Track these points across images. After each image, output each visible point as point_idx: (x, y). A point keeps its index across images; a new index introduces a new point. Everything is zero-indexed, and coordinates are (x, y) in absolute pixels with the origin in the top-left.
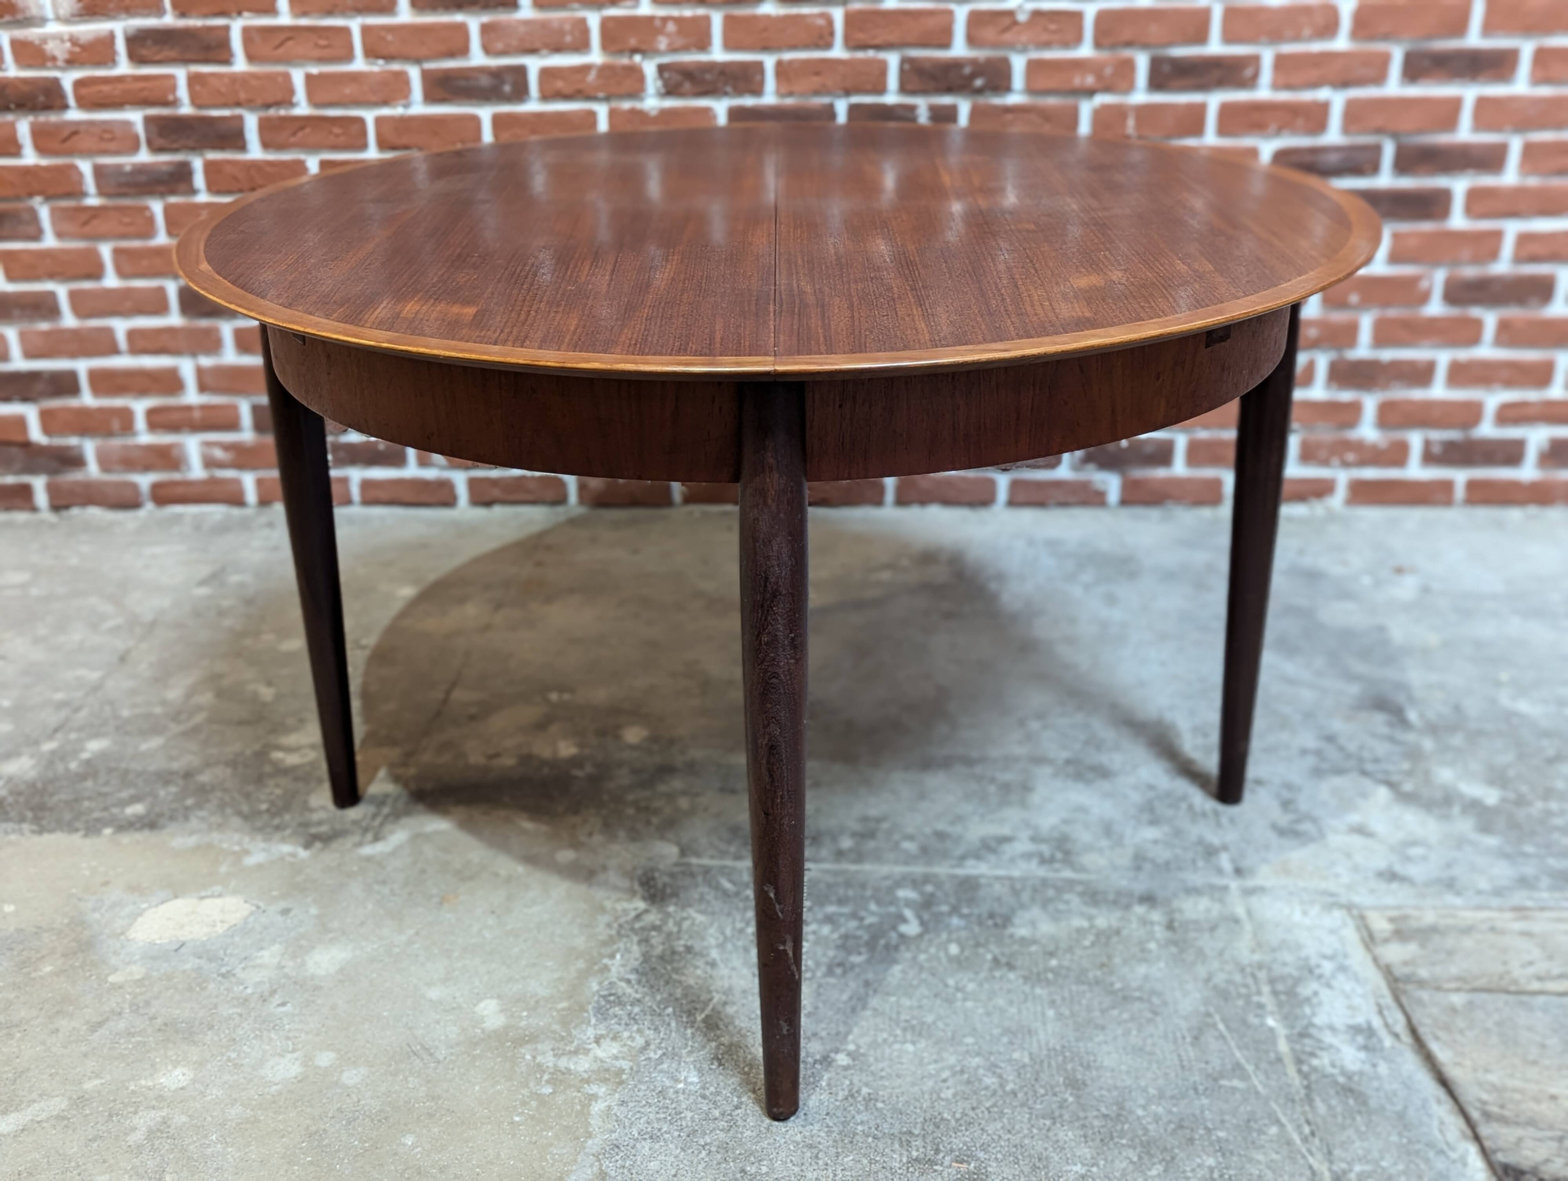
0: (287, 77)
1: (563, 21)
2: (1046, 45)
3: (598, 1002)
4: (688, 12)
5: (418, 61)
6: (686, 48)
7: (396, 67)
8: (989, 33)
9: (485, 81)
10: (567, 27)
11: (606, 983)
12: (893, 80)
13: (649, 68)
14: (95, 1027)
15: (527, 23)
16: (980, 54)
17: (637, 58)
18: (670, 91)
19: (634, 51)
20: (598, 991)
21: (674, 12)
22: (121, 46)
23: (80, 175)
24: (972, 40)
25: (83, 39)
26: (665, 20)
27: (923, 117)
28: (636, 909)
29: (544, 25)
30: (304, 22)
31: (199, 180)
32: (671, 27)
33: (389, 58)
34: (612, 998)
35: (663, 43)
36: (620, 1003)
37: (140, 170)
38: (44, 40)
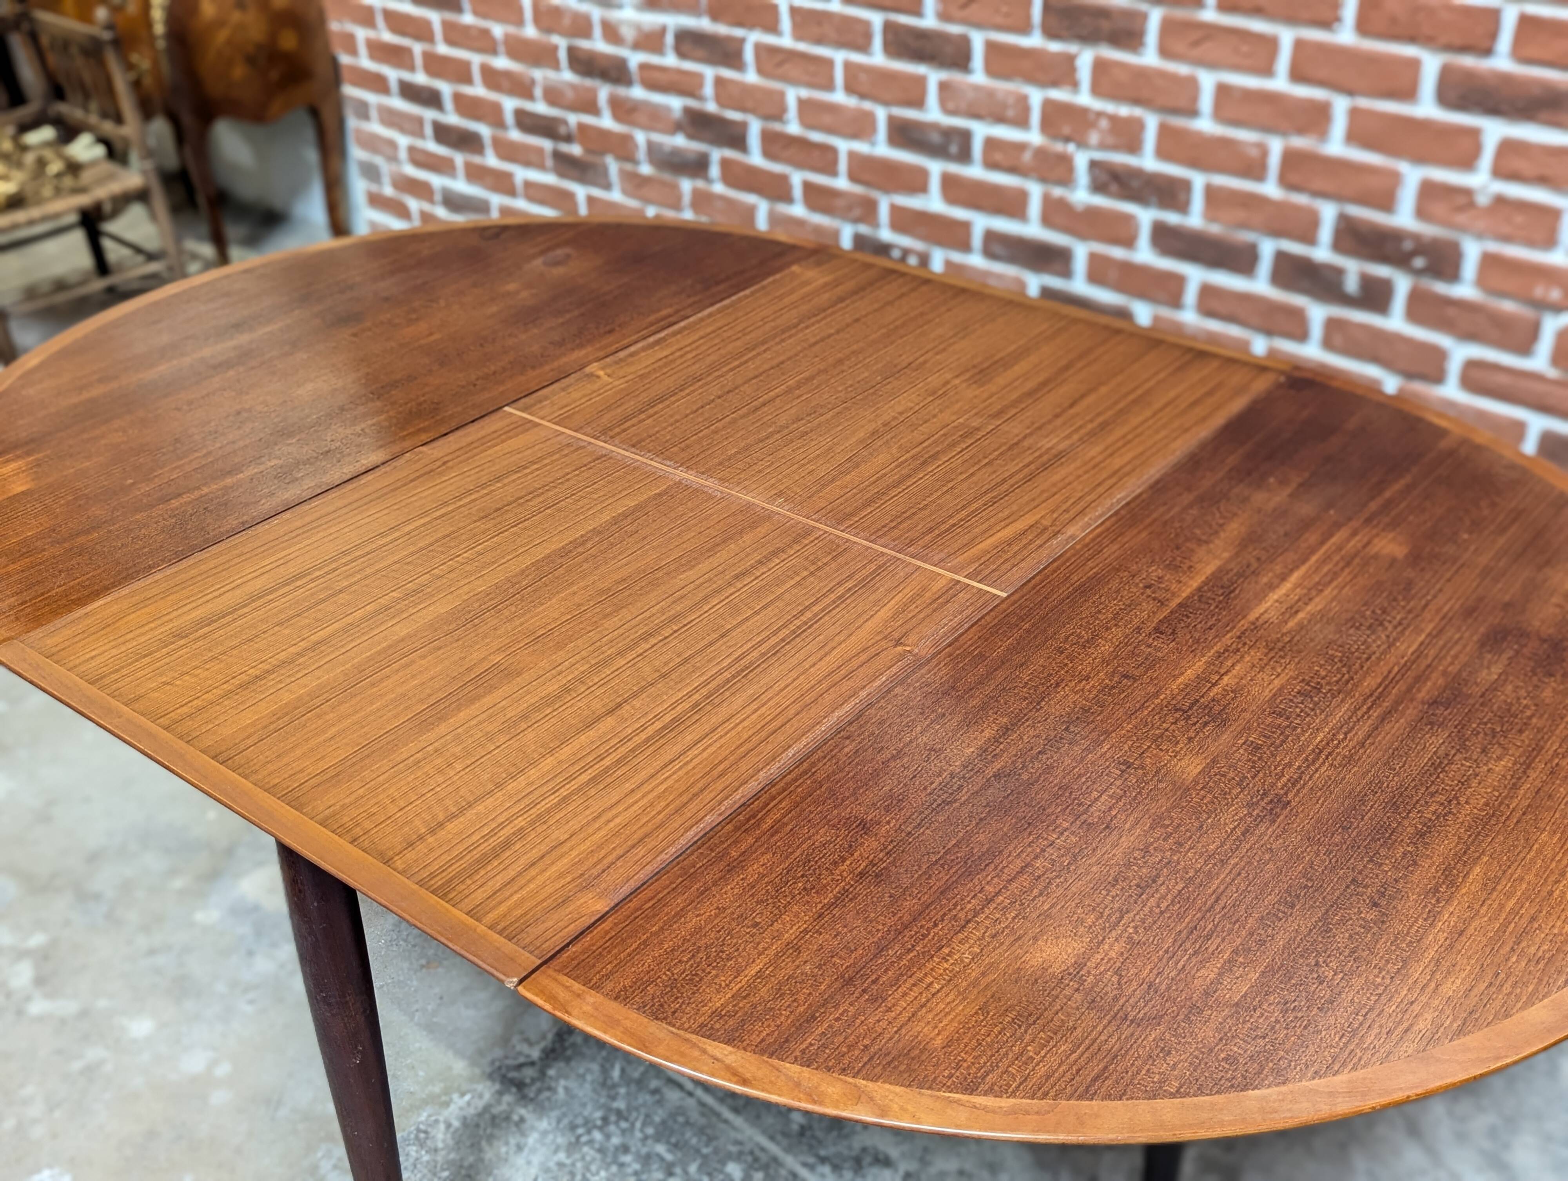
0: (782, 95)
1: (1009, 93)
2: (1507, 239)
3: (410, 1133)
4: (1124, 111)
5: (886, 103)
6: (1115, 148)
7: (867, 105)
8: (1439, 208)
9: (935, 138)
10: (1011, 101)
11: (433, 1118)
12: (1326, 233)
13: (1081, 160)
14: (152, 952)
15: (977, 88)
16: (1428, 230)
17: (1071, 148)
18: (1098, 187)
19: (1067, 139)
20: (420, 1123)
21: (1109, 107)
22: (670, 39)
23: (636, 146)
24: (1421, 213)
25: (647, 28)
26: (1100, 114)
27: (1352, 285)
28: (528, 1056)
29: (990, 94)
30: (802, 47)
31: (715, 171)
32: (1104, 123)
33: (863, 96)
34: (422, 1135)
35: (1094, 138)
36: (422, 1144)
37: (676, 152)
38: (621, 22)
